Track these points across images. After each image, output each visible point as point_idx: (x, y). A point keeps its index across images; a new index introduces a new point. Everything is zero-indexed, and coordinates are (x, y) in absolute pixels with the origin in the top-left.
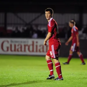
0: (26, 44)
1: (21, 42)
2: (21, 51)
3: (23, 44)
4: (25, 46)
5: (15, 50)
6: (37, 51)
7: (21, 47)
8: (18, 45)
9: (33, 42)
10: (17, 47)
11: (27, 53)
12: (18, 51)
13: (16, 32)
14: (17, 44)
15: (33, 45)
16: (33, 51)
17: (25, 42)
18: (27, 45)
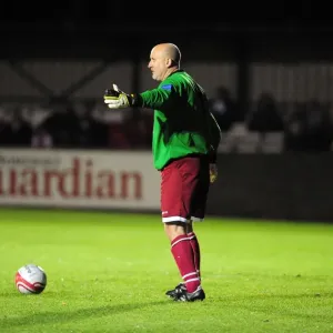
0: (51, 168)
1: (35, 162)
2: (35, 192)
3: (40, 170)
4: (48, 176)
5: (12, 191)
6: (88, 194)
7: (34, 181)
8: (24, 174)
9: (76, 163)
10: (19, 180)
11: (56, 199)
12: (23, 191)
13: (16, 126)
14: (19, 169)
15: (76, 172)
16: (76, 193)
17: (47, 162)
18: (55, 173)
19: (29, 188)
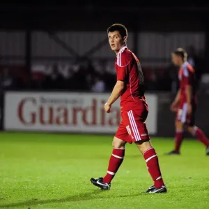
0: (77, 105)
1: (66, 101)
2: (66, 122)
3: (70, 107)
4: (75, 111)
5: (51, 122)
6: (103, 123)
7: (66, 114)
8: (59, 110)
9: (95, 102)
10: (55, 114)
11: (81, 127)
12: (58, 122)
13: (54, 77)
14: (55, 106)
15: (94, 108)
16: (94, 123)
17: (74, 101)
18: (80, 109)
19: (62, 120)
